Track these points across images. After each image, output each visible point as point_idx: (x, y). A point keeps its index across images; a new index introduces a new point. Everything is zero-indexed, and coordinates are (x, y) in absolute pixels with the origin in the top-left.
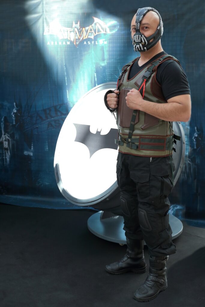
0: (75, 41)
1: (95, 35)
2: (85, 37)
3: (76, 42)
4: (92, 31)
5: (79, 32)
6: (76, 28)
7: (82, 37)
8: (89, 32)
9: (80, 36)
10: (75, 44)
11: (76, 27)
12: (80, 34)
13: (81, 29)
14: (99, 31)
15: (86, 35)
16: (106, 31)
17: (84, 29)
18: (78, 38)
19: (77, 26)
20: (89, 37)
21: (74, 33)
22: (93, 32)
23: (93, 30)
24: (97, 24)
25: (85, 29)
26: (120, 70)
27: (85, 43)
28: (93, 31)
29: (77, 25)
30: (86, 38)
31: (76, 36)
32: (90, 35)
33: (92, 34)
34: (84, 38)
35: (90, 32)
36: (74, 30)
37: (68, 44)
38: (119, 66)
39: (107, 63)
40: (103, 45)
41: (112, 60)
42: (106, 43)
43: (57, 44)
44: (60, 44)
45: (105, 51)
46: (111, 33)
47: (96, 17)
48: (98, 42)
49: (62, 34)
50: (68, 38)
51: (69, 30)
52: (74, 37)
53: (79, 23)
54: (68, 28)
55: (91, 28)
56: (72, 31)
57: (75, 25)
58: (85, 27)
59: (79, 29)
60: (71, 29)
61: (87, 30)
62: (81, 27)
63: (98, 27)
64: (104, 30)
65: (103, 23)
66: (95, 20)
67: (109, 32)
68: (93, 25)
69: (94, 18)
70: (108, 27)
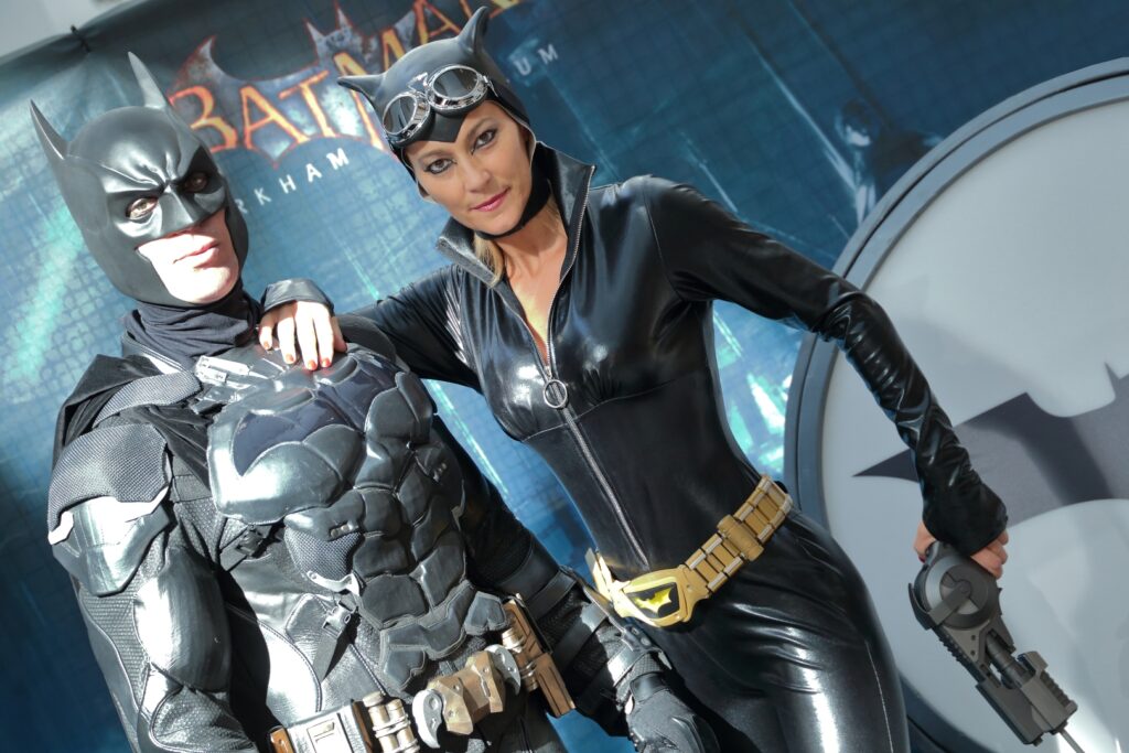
0: (371, 130)
3: (379, 130)
4: (443, 24)
5: (367, 68)
6: (338, 51)
10: (377, 144)
11: (338, 44)
13: (374, 43)
17: (389, 38)
19: (341, 38)
21: (341, 88)
23: (442, 17)
25: (396, 33)
26: (705, 168)
28: (449, 24)
29: (335, 34)
35: (433, 34)
36: (336, 66)
37: (336, 167)
38: (689, 142)
39: (613, 160)
40: (544, 72)
41: (635, 130)
42: (549, 55)
43: (269, 200)
44: (289, 187)
45: (567, 100)
48: (509, 70)
49: (274, 123)
50: (320, 132)
51: (305, 86)
52: (354, 110)
53: (342, 18)
54: (291, 78)
55: (426, 10)
56: (326, 77)
57: (324, 39)
58: (390, 26)
59: (364, 52)
60: (315, 73)
61: (410, 33)
62: (366, 36)
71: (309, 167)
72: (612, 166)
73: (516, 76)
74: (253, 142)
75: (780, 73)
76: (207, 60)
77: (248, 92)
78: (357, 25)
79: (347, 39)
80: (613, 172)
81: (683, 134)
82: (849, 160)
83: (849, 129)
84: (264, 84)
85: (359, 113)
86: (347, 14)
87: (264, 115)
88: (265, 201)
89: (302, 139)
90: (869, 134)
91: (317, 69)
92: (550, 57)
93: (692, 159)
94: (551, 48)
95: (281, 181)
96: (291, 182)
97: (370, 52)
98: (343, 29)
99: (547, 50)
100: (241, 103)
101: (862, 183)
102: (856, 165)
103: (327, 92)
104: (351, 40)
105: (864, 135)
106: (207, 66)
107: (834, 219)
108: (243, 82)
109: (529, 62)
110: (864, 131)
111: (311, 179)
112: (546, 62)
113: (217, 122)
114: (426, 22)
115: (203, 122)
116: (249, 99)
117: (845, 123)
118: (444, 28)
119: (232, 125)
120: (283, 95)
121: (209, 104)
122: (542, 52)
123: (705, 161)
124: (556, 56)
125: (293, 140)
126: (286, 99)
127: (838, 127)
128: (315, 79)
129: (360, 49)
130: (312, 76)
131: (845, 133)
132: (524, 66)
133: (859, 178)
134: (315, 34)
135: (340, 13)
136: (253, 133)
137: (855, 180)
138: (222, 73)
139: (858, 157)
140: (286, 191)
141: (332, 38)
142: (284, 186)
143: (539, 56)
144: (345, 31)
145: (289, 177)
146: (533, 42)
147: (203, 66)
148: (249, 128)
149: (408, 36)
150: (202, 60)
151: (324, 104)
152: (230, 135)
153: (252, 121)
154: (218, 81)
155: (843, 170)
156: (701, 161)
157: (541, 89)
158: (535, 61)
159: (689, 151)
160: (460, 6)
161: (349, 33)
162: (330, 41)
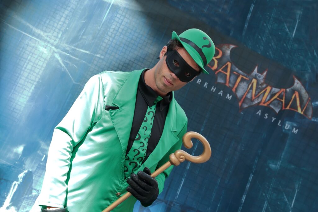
0: (242, 100)
1: (284, 109)
2: (264, 103)
3: (244, 102)
4: (282, 99)
5: (257, 88)
6: (256, 78)
7: (260, 100)
8: (276, 99)
9: (255, 95)
10: (240, 104)
11: (257, 77)
12: (259, 93)
13: (264, 86)
14: (294, 106)
15: (269, 100)
16: (305, 113)
17: (269, 89)
18: (252, 98)
19: (260, 77)
20: (272, 106)
21: (247, 85)
22: (282, 102)
23: (284, 98)
24: (296, 91)
25: (271, 89)
26: (296, 191)
27: (259, 113)
28: (283, 101)
29: (260, 75)
30: (265, 105)
31: (248, 92)
32: (274, 105)
33: (279, 104)
34: (262, 104)
35: (278, 98)
36: (252, 80)
37: (227, 97)
38: (300, 183)
39: (281, 166)
40: (290, 133)
41: (293, 166)
42: (295, 131)
43: (206, 87)
44: (213, 90)
45: (287, 144)
46: (313, 120)
47: (299, 79)
48: (283, 124)
49: (226, 75)
50: (232, 88)
51: (241, 76)
52: (244, 92)
53: (265, 74)
54: (240, 72)
55: (283, 93)
56: (247, 80)
57: (256, 73)
58: (272, 87)
59: (261, 85)
60: (246, 77)
61: (274, 93)
62: (265, 83)
63: (295, 98)
64: (303, 108)
65: (307, 97)
66: (295, 84)
67: (310, 117)
68: (288, 90)
69: (295, 80)
70: (312, 108)
71: (222, 91)
72: (279, 167)
73: (283, 126)
74: (218, 74)
76: (230, 49)
77: (229, 64)
78: (266, 79)
81: (301, 179)
84: (234, 66)
85: (244, 94)
86: (267, 74)
87: (226, 72)
88: (205, 86)
89: (227, 85)
91: (248, 76)
92: (295, 132)
93: (297, 186)
94: (297, 130)
97: (262, 86)
98: (262, 76)
99: (296, 130)
100: (225, 64)
103: (243, 82)
104: (261, 80)
108: (231, 61)
109: (289, 128)
112: (293, 131)
113: (216, 62)
114: (280, 95)
115: (214, 58)
116: (228, 65)
118: (281, 100)
119: (218, 66)
120: (235, 73)
121: (219, 57)
122: (294, 129)
124: (296, 133)
126: (234, 74)
128: (245, 78)
129: (260, 83)
130: (245, 76)
132: (287, 127)
134: (256, 70)
135: (266, 72)
136: (220, 72)
138: (229, 54)
141: (258, 75)
142: (212, 88)
143: (293, 129)
145: (215, 88)
146: (295, 125)
147: (227, 49)
148: (220, 70)
149: (273, 93)
150: (229, 47)
151: (240, 84)
154: (226, 55)
156: (298, 189)
157: (285, 135)
158: (291, 128)
159: (298, 184)
160: (290, 100)
161: (262, 78)
162: (257, 75)
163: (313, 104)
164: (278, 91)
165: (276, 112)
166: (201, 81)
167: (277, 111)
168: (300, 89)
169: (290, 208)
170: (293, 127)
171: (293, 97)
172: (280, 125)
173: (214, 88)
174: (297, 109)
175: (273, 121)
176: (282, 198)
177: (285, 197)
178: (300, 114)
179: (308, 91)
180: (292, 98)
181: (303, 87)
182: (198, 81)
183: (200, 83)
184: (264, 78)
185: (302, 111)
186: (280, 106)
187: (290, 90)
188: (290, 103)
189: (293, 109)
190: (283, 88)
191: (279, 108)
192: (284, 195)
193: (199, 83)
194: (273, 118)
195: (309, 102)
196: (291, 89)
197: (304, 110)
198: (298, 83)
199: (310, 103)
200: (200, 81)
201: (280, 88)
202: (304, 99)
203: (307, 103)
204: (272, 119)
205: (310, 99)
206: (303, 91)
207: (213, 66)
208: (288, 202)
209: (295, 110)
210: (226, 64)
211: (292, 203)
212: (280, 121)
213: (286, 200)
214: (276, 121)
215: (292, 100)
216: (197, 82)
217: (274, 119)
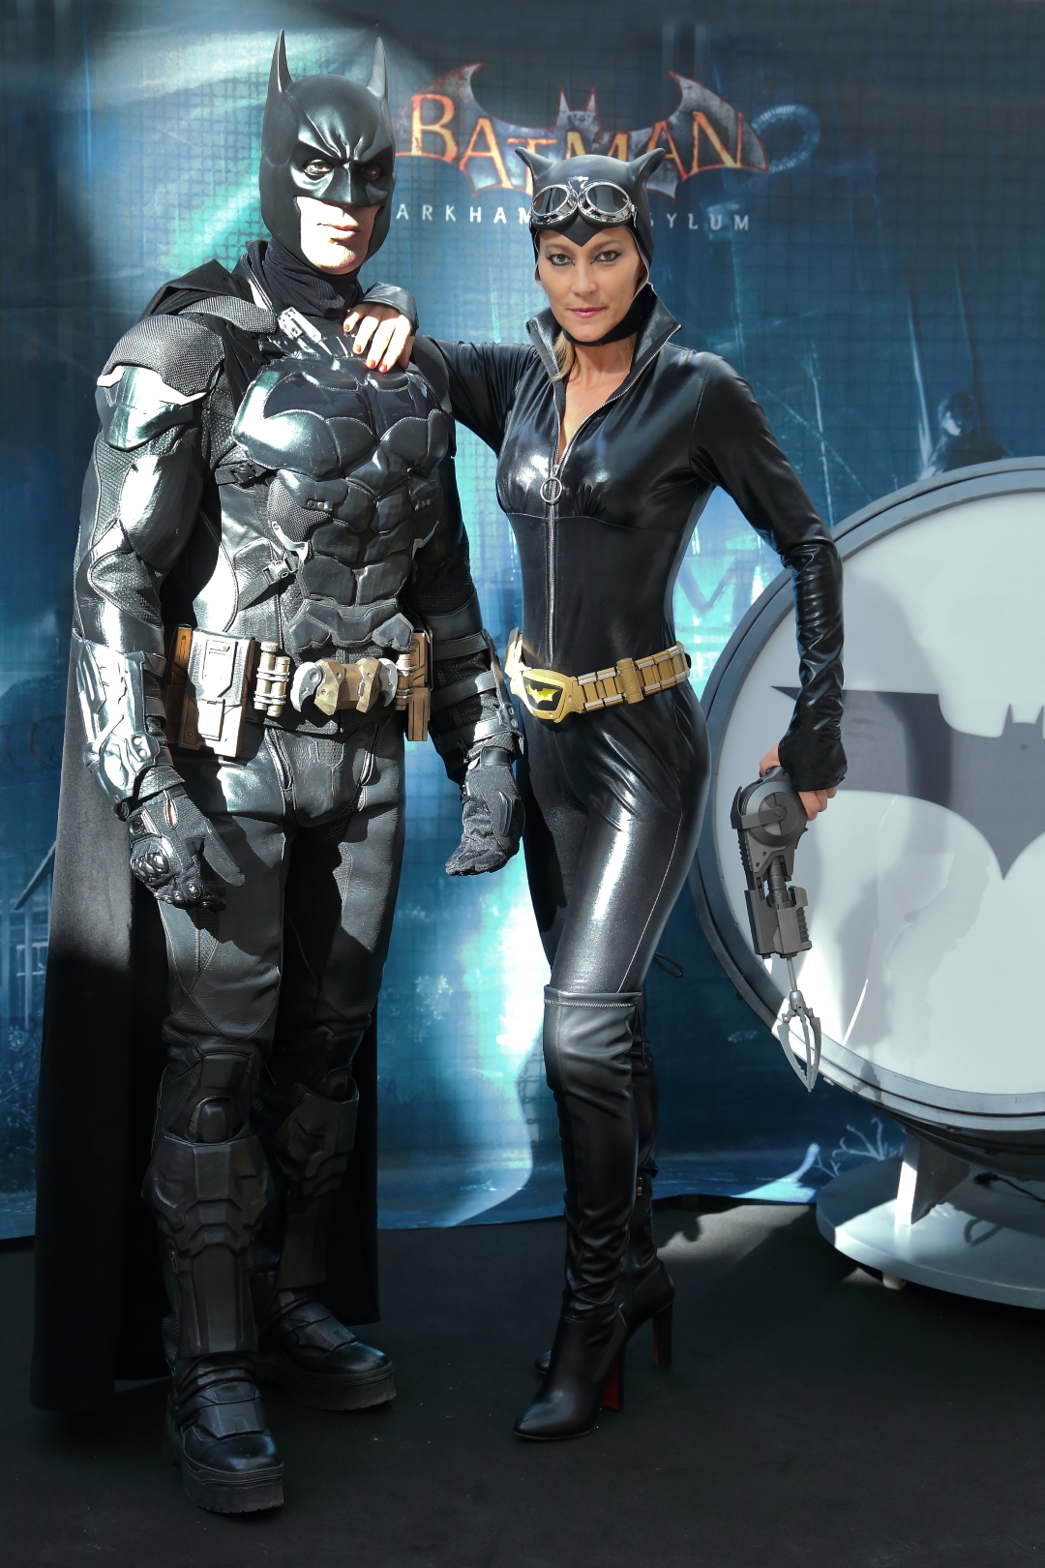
1: (685, 177)
4: (671, 152)
6: (573, 129)
11: (577, 123)
13: (606, 138)
14: (709, 156)
16: (745, 160)
17: (621, 139)
19: (582, 120)
20: (651, 186)
22: (673, 161)
23: (672, 146)
24: (695, 113)
25: (629, 139)
26: (815, 383)
28: (675, 155)
29: (580, 113)
33: (666, 169)
36: (565, 140)
38: (815, 355)
39: (746, 337)
40: (730, 235)
41: (777, 322)
42: (742, 223)
43: (454, 219)
44: (475, 218)
45: (735, 269)
46: (774, 169)
47: (689, 76)
48: (702, 219)
49: (491, 159)
50: (525, 188)
51: (532, 143)
53: (592, 103)
54: (525, 130)
55: (663, 133)
56: (552, 144)
57: (569, 113)
58: (627, 131)
59: (595, 141)
60: (546, 137)
61: (640, 146)
62: (603, 129)
63: (702, 131)
64: (736, 149)
65: (732, 113)
66: (685, 93)
67: (763, 166)
68: (673, 119)
69: (679, 81)
70: (759, 138)
71: (500, 210)
73: (706, 226)
74: (466, 165)
75: (919, 340)
76: (466, 79)
77: (485, 124)
78: (601, 116)
79: (587, 123)
80: (740, 345)
81: (813, 346)
82: (935, 440)
83: (948, 415)
84: (501, 125)
86: (597, 102)
87: (487, 149)
88: (450, 218)
89: (506, 184)
90: (963, 428)
91: (550, 134)
92: (742, 226)
93: (810, 370)
94: (746, 219)
95: (472, 209)
96: (479, 215)
97: (599, 143)
98: (588, 113)
99: (742, 220)
100: (474, 129)
101: (934, 463)
102: (938, 447)
104: (590, 125)
105: (958, 426)
106: (463, 84)
107: (895, 480)
108: (485, 113)
109: (723, 221)
110: (960, 423)
111: (496, 221)
112: (736, 228)
113: (447, 134)
114: (658, 143)
115: (436, 128)
116: (482, 128)
117: (948, 408)
118: (669, 156)
119: (457, 144)
120: (511, 140)
121: (448, 117)
122: (737, 218)
123: (819, 378)
124: (746, 228)
125: (499, 181)
126: (511, 145)
127: (941, 408)
128: (543, 142)
129: (592, 137)
130: (542, 138)
131: (944, 416)
132: (716, 222)
133: (934, 459)
134: (563, 104)
135: (593, 98)
136: (471, 158)
137: (929, 459)
138: (472, 96)
139: (943, 440)
140: (472, 219)
141: (575, 116)
142: (472, 214)
143: (733, 220)
144: (589, 116)
145: (479, 209)
146: (734, 207)
147: (460, 82)
148: (469, 152)
149: (637, 146)
150: (462, 77)
152: (452, 148)
153: (474, 150)
154: (466, 101)
155: (925, 445)
156: (816, 375)
157: (721, 247)
158: (728, 222)
159: (810, 362)
160: (692, 145)
161: (591, 119)
162: (572, 117)
163: (755, 126)
164: (648, 136)
165: (669, 197)
166: (431, 209)
167: (670, 190)
168: (704, 100)
169: (818, 435)
170: (731, 216)
171: (696, 132)
172: (696, 227)
173: (475, 211)
174: (720, 161)
175: (671, 225)
176: (786, 419)
177: (792, 412)
178: (735, 171)
179: (726, 98)
180: (693, 138)
181: (708, 93)
182: (424, 212)
183: (431, 214)
184: (595, 119)
185: (735, 161)
186: (672, 175)
187: (678, 118)
188: (696, 152)
189: (710, 167)
190: (659, 120)
191: (672, 182)
192: (788, 408)
193: (430, 218)
194: (668, 216)
195: (742, 125)
196: (680, 112)
197: (739, 156)
198: (690, 88)
199: (746, 127)
200: (427, 209)
201: (648, 123)
202: (724, 123)
203: (740, 131)
204: (669, 222)
205: (740, 115)
206: (715, 103)
207: (443, 152)
208: (805, 423)
209: (717, 166)
210: (478, 128)
211: (817, 422)
212: (691, 216)
213: (799, 419)
214: (682, 221)
215: (696, 142)
216: (424, 217)
217: (671, 219)
